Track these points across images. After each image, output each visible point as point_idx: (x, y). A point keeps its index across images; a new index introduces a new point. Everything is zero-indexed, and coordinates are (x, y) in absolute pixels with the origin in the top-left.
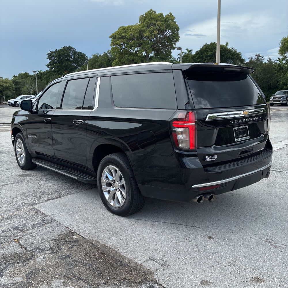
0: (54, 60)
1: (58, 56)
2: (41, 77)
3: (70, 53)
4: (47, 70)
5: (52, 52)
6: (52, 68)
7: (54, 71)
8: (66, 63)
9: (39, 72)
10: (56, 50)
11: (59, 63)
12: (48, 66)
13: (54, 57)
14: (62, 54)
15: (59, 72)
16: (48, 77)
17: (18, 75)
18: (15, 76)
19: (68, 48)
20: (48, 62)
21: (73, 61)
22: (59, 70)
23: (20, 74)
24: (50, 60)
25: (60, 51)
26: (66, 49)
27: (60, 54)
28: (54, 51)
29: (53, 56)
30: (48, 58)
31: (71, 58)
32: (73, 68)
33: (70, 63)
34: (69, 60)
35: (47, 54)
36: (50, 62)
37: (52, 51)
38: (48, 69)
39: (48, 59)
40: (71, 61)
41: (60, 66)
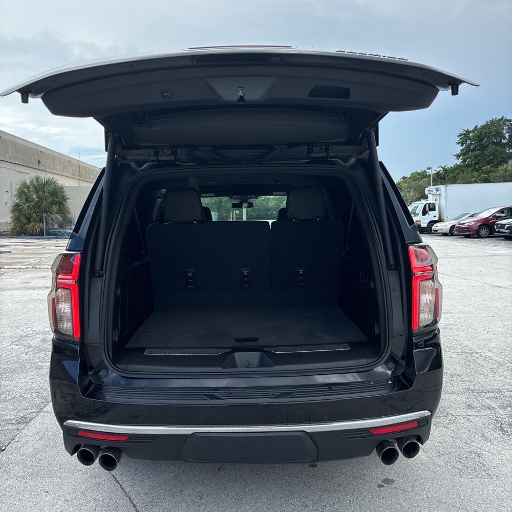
0: (471, 144)
1: (478, 136)
2: (445, 178)
3: (503, 129)
4: (456, 164)
5: (468, 132)
6: (464, 160)
7: (468, 166)
8: (491, 148)
9: (442, 168)
10: (477, 126)
11: (479, 150)
12: (458, 156)
13: (470, 140)
14: (486, 133)
15: (477, 167)
16: (455, 176)
17: (409, 176)
18: (404, 178)
19: (500, 120)
20: (459, 149)
21: (508, 144)
22: (477, 163)
23: (413, 173)
24: (462, 145)
25: (483, 127)
26: (495, 124)
27: (481, 134)
28: (471, 129)
29: (469, 138)
30: (459, 143)
31: (505, 138)
32: (506, 156)
33: (499, 148)
34: (499, 144)
35: (459, 136)
36: (462, 150)
37: (467, 130)
38: (459, 162)
39: (460, 145)
40: (504, 144)
41: (480, 155)
